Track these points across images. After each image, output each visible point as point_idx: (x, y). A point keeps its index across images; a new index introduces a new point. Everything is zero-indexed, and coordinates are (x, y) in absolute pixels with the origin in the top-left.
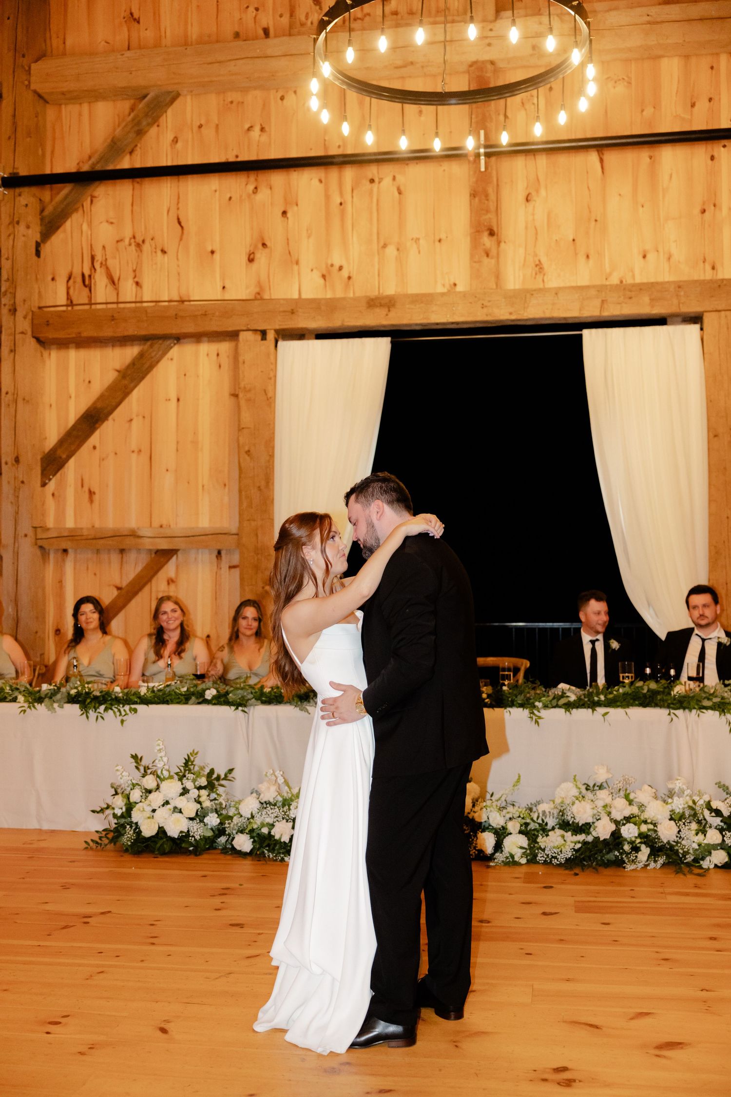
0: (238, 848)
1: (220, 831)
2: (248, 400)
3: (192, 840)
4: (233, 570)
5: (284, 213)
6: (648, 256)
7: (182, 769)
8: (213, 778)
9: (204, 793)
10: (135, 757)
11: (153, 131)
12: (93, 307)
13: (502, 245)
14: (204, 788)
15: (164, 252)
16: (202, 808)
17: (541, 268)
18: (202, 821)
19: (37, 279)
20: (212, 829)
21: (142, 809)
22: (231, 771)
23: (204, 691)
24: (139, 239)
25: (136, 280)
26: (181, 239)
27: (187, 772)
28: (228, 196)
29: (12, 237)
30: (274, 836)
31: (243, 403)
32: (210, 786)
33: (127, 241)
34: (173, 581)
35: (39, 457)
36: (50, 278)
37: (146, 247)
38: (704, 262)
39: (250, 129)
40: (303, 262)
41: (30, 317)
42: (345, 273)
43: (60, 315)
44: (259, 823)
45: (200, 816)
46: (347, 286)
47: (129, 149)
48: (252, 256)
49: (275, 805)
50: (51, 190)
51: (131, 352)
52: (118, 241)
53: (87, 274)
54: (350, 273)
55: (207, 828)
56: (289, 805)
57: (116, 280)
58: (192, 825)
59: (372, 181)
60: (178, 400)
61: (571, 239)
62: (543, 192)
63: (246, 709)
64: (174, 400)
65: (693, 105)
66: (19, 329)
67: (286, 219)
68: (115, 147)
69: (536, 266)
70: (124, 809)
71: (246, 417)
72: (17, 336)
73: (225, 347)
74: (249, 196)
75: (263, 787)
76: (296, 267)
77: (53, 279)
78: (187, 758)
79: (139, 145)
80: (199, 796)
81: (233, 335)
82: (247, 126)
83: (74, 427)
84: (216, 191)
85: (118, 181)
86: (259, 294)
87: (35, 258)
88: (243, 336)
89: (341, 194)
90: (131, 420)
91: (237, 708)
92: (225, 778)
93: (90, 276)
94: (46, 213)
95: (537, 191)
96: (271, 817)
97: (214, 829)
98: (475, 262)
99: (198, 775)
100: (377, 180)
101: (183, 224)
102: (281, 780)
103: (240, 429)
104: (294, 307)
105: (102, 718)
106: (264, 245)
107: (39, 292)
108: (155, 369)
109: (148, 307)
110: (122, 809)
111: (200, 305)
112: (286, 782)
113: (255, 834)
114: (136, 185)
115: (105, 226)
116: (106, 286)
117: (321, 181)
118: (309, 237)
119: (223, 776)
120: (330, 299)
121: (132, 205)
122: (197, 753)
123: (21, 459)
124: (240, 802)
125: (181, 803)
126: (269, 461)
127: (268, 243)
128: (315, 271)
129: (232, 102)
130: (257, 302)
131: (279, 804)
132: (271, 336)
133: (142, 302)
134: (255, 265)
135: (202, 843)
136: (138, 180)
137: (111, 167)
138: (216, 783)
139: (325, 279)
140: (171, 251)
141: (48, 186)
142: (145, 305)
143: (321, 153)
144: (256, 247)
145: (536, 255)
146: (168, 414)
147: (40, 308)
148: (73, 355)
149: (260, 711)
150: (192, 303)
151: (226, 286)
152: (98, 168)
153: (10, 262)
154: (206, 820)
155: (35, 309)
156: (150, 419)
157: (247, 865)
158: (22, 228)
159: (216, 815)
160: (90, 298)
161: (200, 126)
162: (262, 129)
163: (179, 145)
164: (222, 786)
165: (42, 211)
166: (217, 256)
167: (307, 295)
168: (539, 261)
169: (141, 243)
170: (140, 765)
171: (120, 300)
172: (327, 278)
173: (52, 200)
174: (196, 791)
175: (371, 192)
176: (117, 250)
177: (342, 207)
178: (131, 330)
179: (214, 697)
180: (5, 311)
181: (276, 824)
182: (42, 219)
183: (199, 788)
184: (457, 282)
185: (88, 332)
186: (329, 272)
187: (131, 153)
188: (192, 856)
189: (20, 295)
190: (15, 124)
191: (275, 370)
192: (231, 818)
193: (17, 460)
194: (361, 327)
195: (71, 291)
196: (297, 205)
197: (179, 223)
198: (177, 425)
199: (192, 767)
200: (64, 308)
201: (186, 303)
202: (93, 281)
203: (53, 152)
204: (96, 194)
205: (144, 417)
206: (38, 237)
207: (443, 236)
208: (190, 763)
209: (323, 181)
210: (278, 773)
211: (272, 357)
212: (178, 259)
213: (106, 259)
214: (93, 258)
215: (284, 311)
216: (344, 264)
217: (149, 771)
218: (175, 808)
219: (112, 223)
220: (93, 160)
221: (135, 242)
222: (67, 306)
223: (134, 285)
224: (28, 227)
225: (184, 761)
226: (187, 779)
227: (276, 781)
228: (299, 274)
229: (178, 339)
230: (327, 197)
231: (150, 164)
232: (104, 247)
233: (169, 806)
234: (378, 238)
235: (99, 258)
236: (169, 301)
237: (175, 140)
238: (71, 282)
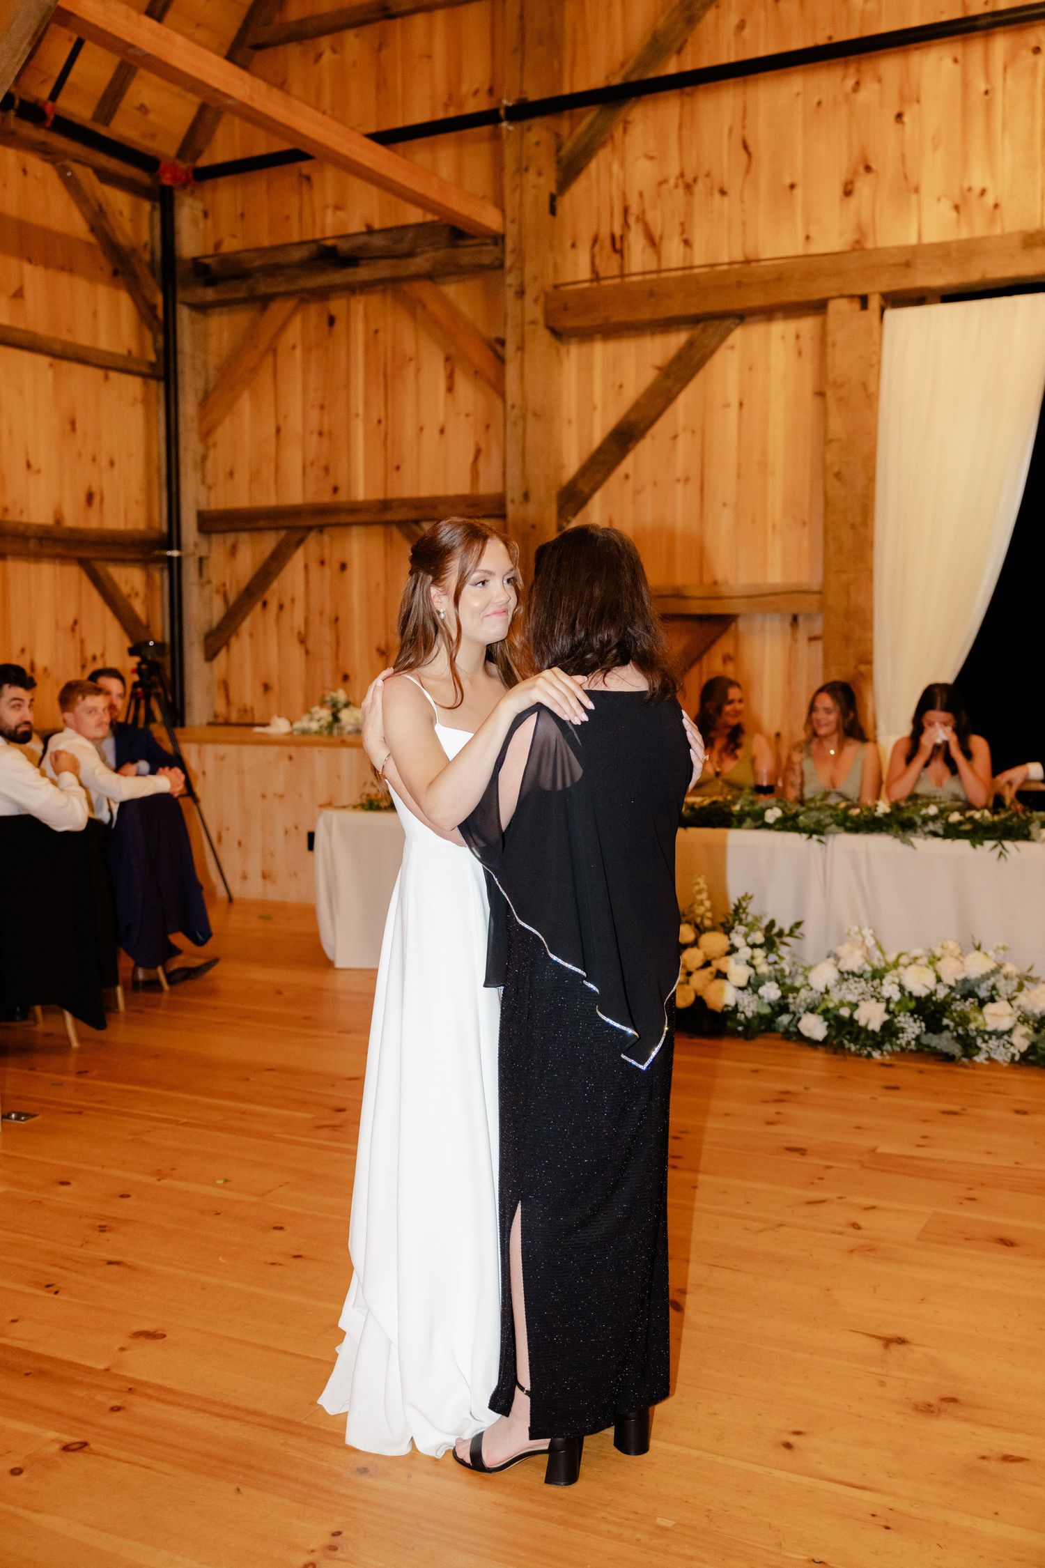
0: (806, 1033)
1: (781, 1007)
2: (841, 400)
3: (741, 1017)
4: (813, 643)
5: (899, 116)
7: (730, 918)
8: (773, 933)
9: (759, 953)
11: (710, 16)
12: (627, 280)
14: (761, 946)
15: (723, 192)
16: (756, 974)
18: (755, 992)
19: (551, 246)
20: (770, 1004)
22: (798, 925)
23: (763, 811)
24: (689, 177)
25: (685, 236)
26: (748, 171)
27: (737, 922)
28: (816, 99)
29: (518, 190)
30: (857, 1022)
31: (831, 403)
32: (770, 944)
33: (672, 182)
34: (731, 657)
35: (554, 492)
36: (569, 244)
37: (699, 189)
40: (926, 189)
41: (542, 299)
42: (990, 200)
43: (582, 294)
44: (836, 1000)
45: (753, 985)
46: (991, 221)
47: (676, 46)
49: (861, 976)
50: (571, 117)
51: (677, 340)
52: (660, 184)
53: (618, 232)
54: (997, 198)
55: (763, 1003)
56: (882, 978)
57: (657, 239)
58: (741, 996)
59: (1037, 51)
60: (741, 405)
63: (823, 838)
64: (735, 405)
66: (528, 318)
67: (900, 125)
68: (658, 45)
71: (837, 424)
72: (528, 328)
73: (807, 325)
74: (847, 97)
75: (843, 951)
76: (914, 198)
77: (573, 246)
78: (738, 904)
79: (690, 40)
80: (753, 958)
81: (819, 307)
83: (600, 450)
84: (798, 94)
85: (661, 94)
86: (858, 242)
87: (549, 216)
88: (834, 306)
89: (987, 77)
90: (675, 437)
91: (810, 837)
92: (791, 934)
93: (622, 237)
94: (564, 152)
96: (854, 994)
97: (773, 1004)
99: (751, 927)
101: (751, 149)
102: (870, 942)
103: (827, 442)
104: (909, 258)
106: (868, 169)
107: (556, 267)
108: (708, 365)
109: (701, 274)
111: (775, 266)
112: (878, 945)
113: (830, 1016)
114: (687, 100)
115: (643, 164)
116: (644, 249)
117: (956, 61)
118: (935, 148)
119: (787, 931)
120: (967, 241)
121: (680, 127)
122: (751, 898)
123: (533, 496)
124: (810, 968)
125: (727, 965)
126: (868, 487)
127: (873, 166)
128: (943, 200)
130: (856, 254)
131: (868, 975)
132: (875, 303)
133: (691, 268)
134: (853, 201)
135: (756, 1022)
136: (688, 89)
137: (651, 75)
138: (777, 940)
139: (959, 212)
140: (733, 189)
141: (567, 113)
142: (696, 271)
143: (957, 14)
144: (855, 173)
146: (727, 425)
147: (556, 287)
148: (600, 350)
149: (843, 842)
150: (763, 263)
151: (813, 234)
152: (634, 78)
153: (516, 226)
154: (762, 991)
155: (549, 289)
156: (701, 433)
157: (819, 1056)
158: (531, 177)
159: (776, 985)
160: (622, 267)
163: (747, 32)
164: (785, 944)
165: (559, 149)
166: (798, 192)
167: (931, 237)
169: (692, 182)
171: (664, 266)
172: (962, 210)
173: (572, 132)
174: (748, 950)
175: (1034, 67)
176: (659, 195)
177: (987, 98)
178: (676, 308)
179: (778, 821)
180: (510, 294)
181: (862, 1004)
182: (559, 162)
183: (753, 946)
185: (620, 315)
186: (965, 199)
187: (679, 51)
188: (741, 1040)
189: (530, 269)
190: (522, 29)
191: (879, 354)
192: (797, 990)
193: (526, 497)
194: (1011, 279)
195: (597, 260)
196: (918, 101)
197: (745, 147)
198: (739, 440)
199: (743, 916)
200: (587, 285)
201: (754, 264)
202: (626, 244)
203: (573, 64)
204: (630, 118)
205: (693, 432)
206: (553, 188)
208: (741, 911)
209: (960, 58)
210: (867, 932)
211: (876, 335)
212: (742, 201)
213: (644, 211)
214: (626, 211)
215: (895, 265)
216: (988, 184)
218: (719, 971)
219: (652, 158)
220: (627, 68)
221: (684, 182)
222: (591, 281)
223: (682, 246)
224: (540, 174)
225: (733, 907)
226: (737, 932)
227: (863, 942)
228: (919, 207)
229: (741, 317)
230: (966, 84)
231: (705, 63)
232: (641, 195)
233: (710, 969)
235: (634, 209)
236: (731, 263)
237: (741, 26)
238: (597, 247)
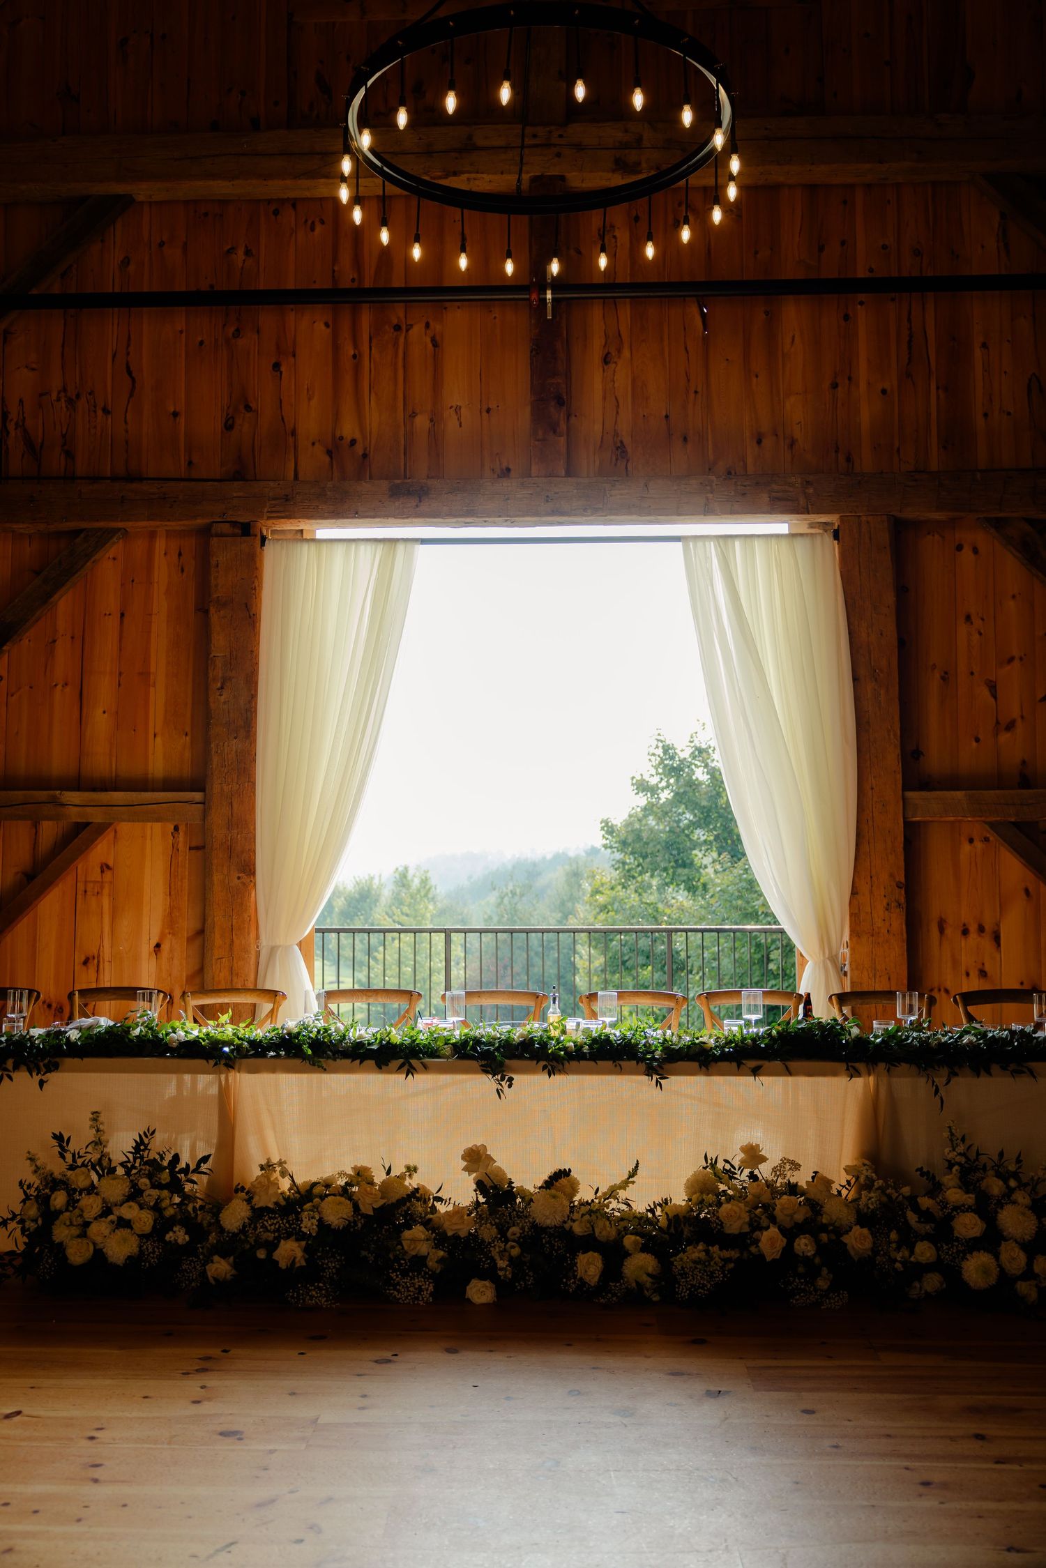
1: (188, 1251)
2: (222, 618)
3: (146, 1266)
4: (195, 853)
5: (277, 366)
6: (764, 441)
7: (131, 1156)
8: (177, 1170)
9: (165, 1194)
10: (59, 1138)
11: (95, 247)
12: (5, 482)
13: (573, 419)
14: (165, 1186)
16: (162, 1219)
17: (623, 452)
18: (161, 1238)
20: (176, 1249)
21: (68, 1223)
22: (205, 1159)
23: (163, 1038)
24: (72, 393)
25: (67, 448)
26: (131, 395)
27: (138, 1161)
28: (200, 339)
30: (274, 1262)
31: (215, 621)
32: (174, 1182)
33: (54, 396)
34: (108, 867)
37: (82, 404)
38: (836, 451)
39: (232, 250)
40: (301, 434)
42: (359, 449)
44: (252, 1241)
45: (159, 1231)
46: (361, 468)
47: (61, 269)
48: (230, 422)
49: (272, 1210)
51: (56, 547)
52: (41, 395)
54: (365, 449)
55: (169, 1249)
56: (296, 1212)
57: (37, 449)
58: (146, 1244)
59: (397, 328)
60: (122, 615)
61: (664, 414)
62: (626, 353)
64: (115, 615)
65: (821, 249)
67: (278, 374)
69: (618, 448)
70: (40, 1222)
71: (220, 641)
73: (190, 544)
74: (227, 341)
75: (256, 1187)
76: (291, 440)
78: (138, 1140)
79: (75, 266)
80: (158, 1200)
81: (201, 529)
82: (227, 248)
84: (181, 332)
85: (44, 311)
86: (238, 473)
88: (217, 530)
90: (54, 641)
92: (197, 1170)
95: (619, 351)
96: (270, 1232)
97: (180, 1250)
98: (538, 440)
99: (155, 1165)
100: (404, 327)
101: (134, 375)
103: (211, 658)
104: (287, 493)
105: (11, 1078)
106: (248, 408)
109: (82, 485)
110: (35, 1221)
112: (289, 1174)
113: (245, 1258)
114: (70, 318)
115: (23, 373)
116: (23, 455)
117: (327, 325)
118: (310, 399)
119: (192, 1167)
121: (63, 346)
122: (153, 1132)
125: (129, 1211)
126: (250, 702)
127: (253, 405)
128: (317, 444)
129: (206, 214)
130: (236, 484)
131: (283, 1210)
132: (256, 530)
133: (74, 479)
134: (234, 434)
136: (71, 310)
137: (34, 292)
138: (183, 1178)
139: (331, 458)
140: (117, 411)
143: (327, 284)
144: (236, 409)
145: (616, 434)
146: (107, 633)
150: (145, 482)
151: (194, 461)
154: (169, 1236)
156: (81, 640)
159: (183, 1229)
161: (162, 244)
162: (248, 253)
163: (132, 268)
164: (192, 1181)
166: (181, 420)
167: (307, 476)
168: (621, 442)
169: (74, 398)
170: (66, 1151)
171: (44, 474)
172: (334, 456)
174: (154, 1192)
175: (396, 344)
176: (40, 406)
177: (355, 361)
179: (180, 1047)
181: (279, 1242)
184: (511, 467)
186: (337, 447)
187: (63, 275)
191: (260, 577)
192: (206, 1232)
196: (294, 356)
197: (129, 372)
198: (120, 649)
199: (145, 1153)
201: (137, 482)
202: (4, 448)
204: (12, 329)
205: (73, 639)
207: (493, 405)
208: (143, 1148)
209: (330, 323)
211: (256, 559)
212: (126, 422)
213: (24, 418)
214: (5, 417)
215: (275, 498)
216: (358, 436)
217: (79, 1162)
218: (120, 1219)
219: (33, 369)
220: (9, 281)
221: (66, 396)
223: (63, 455)
225: (134, 1145)
226: (139, 1172)
228: (296, 448)
230: (336, 348)
231: (89, 288)
232: (21, 401)
233: (111, 1217)
234: (405, 404)
235: (13, 415)
236: (114, 479)
237: (126, 262)
